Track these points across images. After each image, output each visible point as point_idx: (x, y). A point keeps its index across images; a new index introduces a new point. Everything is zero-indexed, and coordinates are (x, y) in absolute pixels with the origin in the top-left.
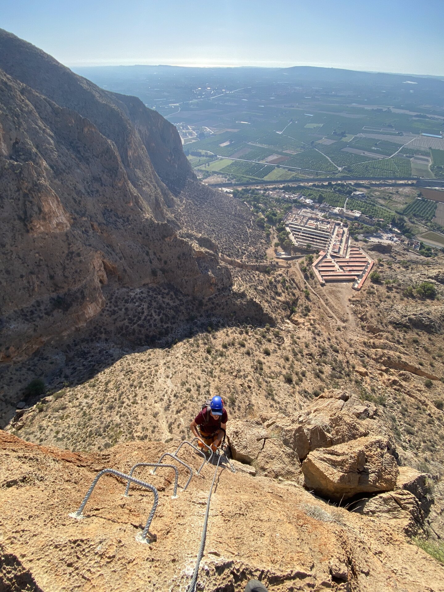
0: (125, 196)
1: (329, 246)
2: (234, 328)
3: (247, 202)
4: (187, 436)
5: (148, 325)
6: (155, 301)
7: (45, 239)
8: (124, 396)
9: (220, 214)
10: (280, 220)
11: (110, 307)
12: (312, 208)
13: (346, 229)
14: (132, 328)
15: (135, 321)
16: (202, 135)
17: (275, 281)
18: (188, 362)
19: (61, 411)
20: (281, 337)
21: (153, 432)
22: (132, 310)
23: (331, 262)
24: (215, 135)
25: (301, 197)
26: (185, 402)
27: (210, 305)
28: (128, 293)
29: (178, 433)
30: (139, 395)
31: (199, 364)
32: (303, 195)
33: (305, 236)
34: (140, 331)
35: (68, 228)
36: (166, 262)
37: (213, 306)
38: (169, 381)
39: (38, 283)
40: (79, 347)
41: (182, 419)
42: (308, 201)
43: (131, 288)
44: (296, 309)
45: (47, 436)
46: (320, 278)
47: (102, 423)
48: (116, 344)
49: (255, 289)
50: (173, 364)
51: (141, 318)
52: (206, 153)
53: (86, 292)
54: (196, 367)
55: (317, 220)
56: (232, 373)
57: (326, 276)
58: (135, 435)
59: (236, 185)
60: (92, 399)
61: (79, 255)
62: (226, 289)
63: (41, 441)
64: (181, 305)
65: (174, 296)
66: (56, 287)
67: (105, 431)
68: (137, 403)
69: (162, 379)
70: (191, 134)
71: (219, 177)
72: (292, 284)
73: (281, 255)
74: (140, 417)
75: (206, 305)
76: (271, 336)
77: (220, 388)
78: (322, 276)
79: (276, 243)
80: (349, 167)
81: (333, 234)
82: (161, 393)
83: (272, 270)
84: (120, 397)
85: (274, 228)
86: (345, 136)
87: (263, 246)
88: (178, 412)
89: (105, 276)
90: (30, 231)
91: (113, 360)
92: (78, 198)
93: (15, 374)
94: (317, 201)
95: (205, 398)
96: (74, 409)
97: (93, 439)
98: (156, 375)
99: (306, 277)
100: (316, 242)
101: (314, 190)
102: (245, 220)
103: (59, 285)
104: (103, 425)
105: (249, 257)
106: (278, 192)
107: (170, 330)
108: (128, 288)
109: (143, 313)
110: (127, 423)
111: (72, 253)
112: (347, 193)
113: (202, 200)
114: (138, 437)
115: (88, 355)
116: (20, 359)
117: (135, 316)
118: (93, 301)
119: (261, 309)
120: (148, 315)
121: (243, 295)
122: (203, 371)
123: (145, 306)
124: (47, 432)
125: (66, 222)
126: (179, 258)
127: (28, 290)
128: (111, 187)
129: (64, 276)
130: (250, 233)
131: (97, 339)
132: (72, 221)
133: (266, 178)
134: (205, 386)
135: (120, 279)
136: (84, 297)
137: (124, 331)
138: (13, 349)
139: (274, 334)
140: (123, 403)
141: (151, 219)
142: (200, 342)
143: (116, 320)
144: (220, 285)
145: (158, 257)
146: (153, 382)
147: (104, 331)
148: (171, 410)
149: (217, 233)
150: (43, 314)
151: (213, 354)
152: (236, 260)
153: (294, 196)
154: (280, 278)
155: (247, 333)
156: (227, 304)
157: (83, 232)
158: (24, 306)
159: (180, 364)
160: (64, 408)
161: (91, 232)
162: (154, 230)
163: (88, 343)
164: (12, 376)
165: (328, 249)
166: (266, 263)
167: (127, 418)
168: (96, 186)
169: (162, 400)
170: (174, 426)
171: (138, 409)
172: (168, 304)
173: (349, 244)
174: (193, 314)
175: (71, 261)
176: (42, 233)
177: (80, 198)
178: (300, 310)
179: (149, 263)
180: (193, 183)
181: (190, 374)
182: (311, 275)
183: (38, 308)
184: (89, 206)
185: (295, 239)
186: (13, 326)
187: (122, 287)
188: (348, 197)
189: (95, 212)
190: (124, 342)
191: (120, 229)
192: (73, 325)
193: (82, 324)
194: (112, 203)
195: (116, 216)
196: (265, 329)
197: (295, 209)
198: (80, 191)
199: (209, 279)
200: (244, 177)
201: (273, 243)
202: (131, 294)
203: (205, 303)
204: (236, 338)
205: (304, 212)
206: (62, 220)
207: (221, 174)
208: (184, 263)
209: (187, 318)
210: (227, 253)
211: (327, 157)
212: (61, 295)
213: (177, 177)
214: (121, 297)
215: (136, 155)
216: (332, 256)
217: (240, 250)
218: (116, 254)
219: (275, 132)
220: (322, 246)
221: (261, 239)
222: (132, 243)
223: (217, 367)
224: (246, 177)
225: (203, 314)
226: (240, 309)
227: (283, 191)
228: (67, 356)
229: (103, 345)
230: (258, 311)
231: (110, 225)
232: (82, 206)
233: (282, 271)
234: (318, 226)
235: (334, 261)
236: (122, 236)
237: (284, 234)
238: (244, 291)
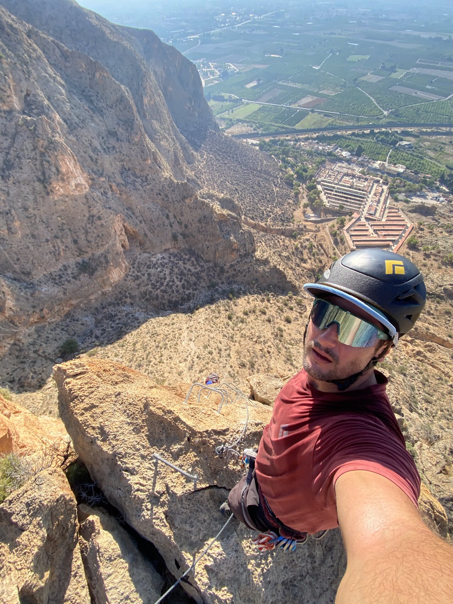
0: (143, 152)
1: (364, 207)
2: (255, 296)
3: (275, 155)
5: (170, 290)
6: (176, 267)
7: (65, 201)
8: (151, 356)
9: (245, 170)
10: (311, 176)
11: (133, 272)
12: (349, 161)
13: (385, 187)
14: (156, 293)
15: (158, 287)
17: (302, 246)
18: (209, 328)
20: (303, 306)
22: (154, 275)
23: (364, 225)
24: (241, 73)
25: (337, 149)
26: (208, 363)
27: (232, 272)
28: (149, 258)
30: (165, 355)
31: (220, 329)
32: (340, 146)
33: (338, 196)
34: (163, 296)
35: (87, 190)
36: (186, 226)
37: (234, 272)
38: (192, 344)
39: (63, 247)
40: (106, 310)
42: (345, 154)
43: (152, 253)
46: (351, 243)
48: (142, 308)
49: (280, 255)
50: (196, 328)
51: (163, 283)
52: (230, 97)
53: (110, 257)
54: (218, 332)
55: (354, 176)
56: (252, 339)
57: (358, 241)
59: (263, 135)
60: (122, 358)
61: (99, 218)
62: (249, 255)
64: (202, 271)
65: (195, 263)
66: (81, 252)
68: (163, 363)
69: (185, 342)
71: (244, 126)
72: (319, 250)
73: (309, 217)
74: (166, 375)
75: (228, 272)
76: (293, 304)
77: (240, 352)
78: (353, 241)
79: (305, 204)
80: (397, 110)
81: (370, 193)
82: (185, 355)
83: (299, 234)
84: (147, 356)
85: (304, 186)
86: (395, 72)
87: (290, 207)
88: (201, 371)
89: (127, 240)
90: (51, 193)
91: (139, 323)
92: (95, 156)
93: (50, 334)
94: (355, 153)
95: (226, 360)
98: (180, 338)
99: (336, 243)
100: (350, 202)
101: (353, 140)
102: (272, 176)
103: (83, 250)
105: (274, 220)
106: (311, 143)
107: (192, 296)
108: (149, 253)
109: (165, 279)
111: (93, 216)
112: (391, 144)
113: (224, 154)
115: (116, 318)
116: (53, 320)
117: (157, 282)
118: (117, 266)
119: (285, 276)
120: (170, 281)
121: (266, 262)
122: (224, 336)
123: (167, 271)
126: (200, 221)
127: (55, 255)
128: (128, 143)
129: (87, 240)
130: (277, 192)
131: (123, 303)
132: (90, 181)
133: (298, 127)
134: (226, 350)
136: (107, 262)
137: (148, 296)
138: (47, 310)
139: (296, 303)
140: (150, 362)
141: (170, 178)
142: (222, 308)
143: (139, 285)
145: (178, 220)
146: (177, 344)
147: (128, 296)
148: (194, 370)
149: (240, 193)
150: (71, 278)
151: (234, 320)
152: (260, 223)
153: (328, 148)
154: (307, 243)
155: (269, 301)
156: (249, 271)
157: (102, 194)
158: (52, 270)
159: (202, 328)
161: (110, 193)
162: (173, 191)
163: (114, 306)
164: (47, 335)
165: (363, 210)
166: (292, 226)
168: (112, 142)
169: (185, 360)
171: (164, 367)
172: (189, 270)
173: (388, 205)
174: (214, 281)
175: (92, 225)
176: (62, 195)
177: (96, 156)
179: (169, 227)
180: (215, 134)
181: (212, 339)
182: (342, 240)
183: (65, 272)
184: (107, 165)
185: (327, 198)
186: (44, 289)
187: (144, 252)
188: (391, 148)
189: (113, 171)
190: (148, 307)
191: (139, 189)
192: (100, 289)
193: (108, 289)
194: (130, 160)
195: (135, 175)
196: (287, 297)
197: (329, 163)
198: (96, 148)
199: (231, 244)
200: (272, 125)
201: (302, 205)
202: (153, 259)
203: (226, 270)
204: (257, 305)
205: (339, 167)
206: (80, 181)
207: (246, 122)
208: (205, 227)
209: (208, 284)
210: (251, 216)
211: (371, 98)
212: (86, 259)
213: (198, 127)
214: (144, 263)
215: (152, 102)
216: (367, 219)
217: (265, 212)
218: (136, 218)
219: (311, 67)
220: (356, 207)
221: (289, 199)
222: (151, 205)
223: (238, 332)
224: (274, 126)
225: (225, 281)
226: (263, 276)
227: (316, 141)
228: (96, 318)
229: (129, 309)
230: (281, 279)
231: (129, 186)
232: (99, 165)
233: (310, 235)
234: (353, 183)
235: (369, 224)
236: (142, 197)
237: (315, 194)
238: (268, 257)
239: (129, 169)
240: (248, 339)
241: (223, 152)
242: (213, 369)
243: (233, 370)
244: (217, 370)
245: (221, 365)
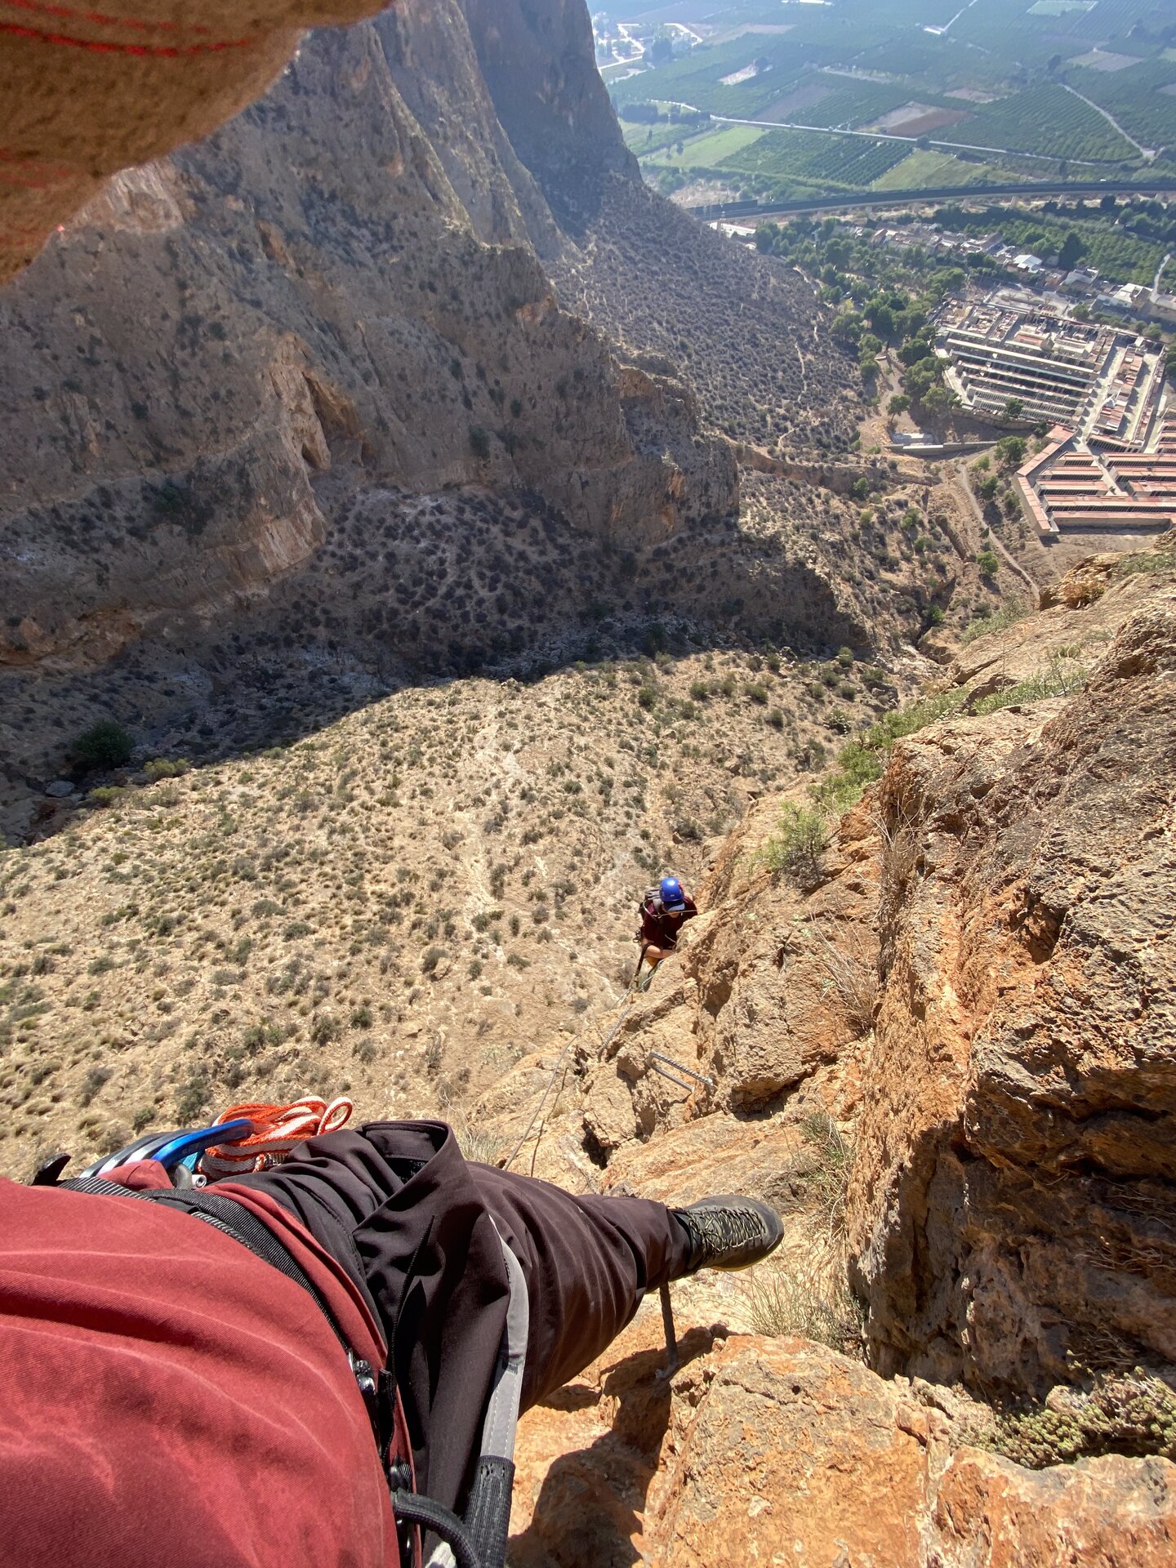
0: (377, 130)
1: (1086, 413)
2: (731, 653)
3: (805, 266)
4: (552, 912)
5: (458, 612)
6: (481, 543)
7: (95, 254)
8: (358, 780)
9: (711, 296)
10: (919, 321)
11: (341, 545)
12: (1036, 284)
13: (1152, 360)
14: (410, 617)
15: (417, 598)
16: (662, 50)
17: (883, 522)
18: (575, 720)
19: (158, 808)
20: (887, 689)
21: (435, 887)
22: (407, 561)
23: (1087, 464)
24: (708, 48)
25: (998, 248)
26: (558, 816)
27: (658, 575)
28: (395, 504)
29: (523, 899)
30: (407, 783)
31: (612, 727)
32: (1007, 242)
33: (1002, 378)
34: (434, 630)
35: (174, 224)
36: (517, 409)
37: (667, 576)
38: (509, 759)
39: (98, 427)
40: (248, 656)
41: (540, 862)
42: (1022, 260)
43: (405, 491)
44: (944, 615)
45: (84, 865)
47: (264, 843)
48: (361, 660)
49: (814, 537)
50: (528, 717)
51: (435, 589)
52: (674, 109)
53: (256, 475)
54: (602, 733)
55: (1052, 325)
56: (720, 760)
57: (1066, 509)
58: (368, 888)
59: (768, 208)
60: (261, 786)
61: (218, 332)
62: (716, 520)
63: (61, 875)
64: (563, 564)
65: (542, 534)
66: (161, 453)
67: (267, 867)
68: (396, 805)
69: (488, 751)
70: (625, 50)
71: (714, 188)
72: (937, 537)
73: (909, 441)
74: (397, 842)
75: (646, 573)
76: (854, 681)
77: (681, 796)
78: (1050, 510)
79: (894, 400)
81: (1104, 374)
82: (479, 787)
83: (875, 489)
84: (345, 781)
85: (893, 352)
87: (847, 409)
88: (530, 838)
89: (320, 436)
91: (347, 700)
93: (45, 703)
94: (1054, 260)
95: (628, 815)
96: (201, 807)
97: (222, 885)
98: (470, 740)
99: (992, 516)
100: (1042, 397)
101: (1050, 224)
102: (794, 321)
103: (167, 441)
104: (268, 850)
105: (799, 440)
106: (917, 233)
107: (527, 639)
108: (396, 489)
109: (442, 575)
110: (349, 854)
111: (194, 321)
112: (1166, 239)
113: (651, 246)
114: (380, 896)
115: (279, 682)
116: (67, 665)
117: (417, 582)
118: (283, 513)
119: (830, 599)
120: (458, 584)
121: (771, 547)
122: (625, 746)
123: (450, 553)
124: (88, 855)
125: (162, 195)
126: (561, 391)
127: (69, 449)
128: (328, 99)
129: (177, 407)
130: (809, 364)
131: (304, 641)
132: (190, 203)
133: (876, 186)
134: (627, 785)
135: (369, 457)
136: (248, 493)
137: (385, 626)
138: (35, 627)
139: (864, 680)
140: (351, 799)
141: (467, 233)
142: (620, 675)
143: (357, 586)
144: (696, 505)
145: (493, 385)
146: (457, 754)
147: (322, 618)
148: (505, 833)
149: (695, 357)
150: (123, 533)
151: (660, 710)
152: (754, 447)
153: (971, 245)
154: (899, 513)
155: (774, 668)
156: (715, 574)
157: (231, 255)
158: (61, 499)
159: (549, 721)
160: (169, 804)
161: (261, 260)
162: (478, 278)
163: (276, 648)
164: (32, 705)
165: (1083, 422)
166: (852, 463)
167: (354, 839)
169: (478, 802)
170: (514, 879)
171: (401, 820)
172: (522, 556)
173: (1161, 408)
174: (601, 597)
175: (194, 354)
176: (85, 229)
178: (955, 619)
179: (460, 405)
180: (626, 183)
181: (580, 749)
182: (1011, 506)
183: (106, 513)
184: (252, 161)
185: (964, 385)
186: (27, 555)
187: (376, 486)
188: (1169, 251)
189: (273, 185)
190: (386, 658)
191: (361, 264)
192: (228, 588)
193: (257, 590)
194: (335, 164)
195: (350, 215)
196: (834, 663)
197: (974, 289)
199: (661, 477)
200: (799, 184)
201: (886, 399)
202: (407, 510)
203: (641, 566)
204: (737, 677)
205: (1003, 298)
206: (150, 187)
207: (719, 175)
208: (579, 409)
209: (582, 608)
210: (726, 424)
211: (1103, 112)
212: (178, 478)
214: (375, 518)
215: (425, 19)
216: (1094, 445)
217: (768, 418)
218: (353, 362)
219: (921, 29)
220: (1061, 411)
221: (845, 387)
222: (403, 324)
223: (671, 742)
224: (804, 184)
225: (635, 602)
226: (759, 594)
227: (935, 226)
228: (214, 679)
229: (325, 660)
230: (816, 605)
231: (329, 247)
232: (223, 154)
233: (908, 491)
234: (1052, 344)
235: (1101, 461)
236: (371, 293)
237: (927, 370)
238: (777, 535)
239: (333, 197)
240: (705, 761)
241: (648, 240)
242: (575, 835)
243: (653, 847)
244: (591, 839)
245: (606, 827)
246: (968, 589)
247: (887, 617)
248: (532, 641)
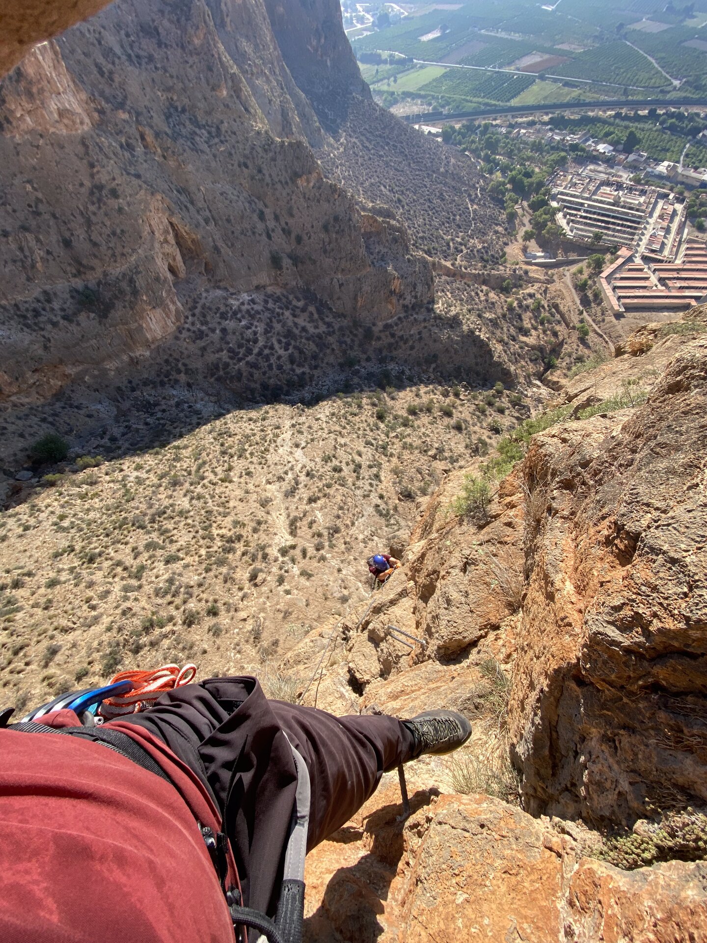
0: (210, 69)
1: (640, 240)
2: (431, 387)
3: (472, 151)
4: (327, 544)
5: (266, 364)
6: (279, 321)
7: (38, 147)
8: (207, 467)
9: (415, 170)
10: (540, 184)
11: (193, 324)
12: (610, 162)
13: (679, 207)
14: (236, 367)
15: (240, 355)
16: (383, 20)
17: (520, 306)
18: (338, 428)
19: (85, 486)
20: (524, 407)
21: (255, 530)
22: (234, 333)
23: (641, 270)
24: (412, 18)
25: (587, 140)
26: (329, 486)
27: (387, 340)
28: (226, 299)
29: (309, 537)
30: (237, 468)
31: (360, 432)
32: (592, 136)
33: (590, 219)
34: (252, 375)
35: (86, 128)
37: (392, 340)
38: (299, 453)
39: (42, 253)
40: (138, 393)
41: (319, 514)
42: (602, 148)
43: (231, 290)
44: (558, 362)
45: (40, 522)
46: (614, 302)
47: (151, 506)
48: (207, 394)
49: (480, 316)
50: (310, 427)
51: (251, 350)
52: (391, 56)
53: (140, 282)
54: (355, 436)
55: (619, 186)
56: (425, 451)
57: (629, 297)
58: (215, 532)
59: (449, 116)
60: (148, 472)
61: (114, 194)
62: (421, 306)
63: (27, 528)
64: (329, 334)
65: (316, 316)
66: (81, 269)
67: (153, 521)
68: (231, 482)
69: (286, 448)
70: (361, 20)
71: (416, 104)
72: (553, 315)
73: (535, 257)
74: (232, 504)
76: (505, 402)
77: (402, 473)
78: (619, 298)
79: (526, 232)
80: (698, 78)
81: (651, 216)
82: (280, 470)
83: (515, 286)
84: (199, 468)
85: (525, 204)
86: (693, 17)
87: (498, 238)
88: (312, 500)
89: (179, 258)
90: (5, 125)
91: (199, 418)
92: (107, 67)
94: (621, 147)
95: (371, 485)
96: (112, 485)
97: (125, 532)
98: (275, 441)
99: (585, 302)
100: (614, 230)
101: (618, 126)
102: (466, 185)
103: (84, 262)
104: (153, 511)
105: (469, 257)
106: (539, 131)
107: (308, 380)
108: (226, 289)
109: (256, 341)
110: (203, 512)
111: (100, 187)
112: (687, 135)
113: (379, 139)
114: (222, 536)
115: (157, 408)
117: (240, 346)
118: (157, 304)
119: (490, 353)
120: (265, 347)
121: (454, 322)
122: (368, 443)
123: (260, 328)
124: (43, 516)
125: (79, 110)
126: (326, 228)
127: (24, 267)
128: (179, 50)
129: (91, 240)
130: (475, 211)
131: (172, 382)
132: (96, 115)
133: (514, 102)
134: (370, 467)
135: (209, 270)
136: (135, 293)
137: (221, 373)
138: (6, 377)
139: (510, 402)
140: (203, 478)
141: (266, 132)
142: (365, 401)
143: (204, 349)
144: (409, 297)
145: (284, 225)
146: (267, 450)
147: (183, 368)
148: (297, 497)
149: (406, 207)
150: (59, 318)
151: (389, 422)
152: (443, 262)
153: (571, 139)
154: (530, 301)
155: (457, 395)
156: (421, 339)
157: (122, 146)
158: (19, 298)
159: (322, 429)
160: (92, 484)
161: (140, 150)
162: (274, 159)
163: (155, 387)
165: (638, 245)
166: (501, 271)
167: (206, 503)
168: (148, 45)
169: (280, 479)
170: (303, 524)
171: (234, 491)
172: (304, 329)
173: (685, 236)
174: (352, 354)
175: (100, 208)
176: (31, 132)
177: (110, 66)
178: (564, 364)
179: (264, 237)
180: (363, 101)
181: (341, 445)
182: (596, 296)
183: (47, 306)
184: (133, 88)
185: (568, 223)
187: (214, 288)
188: (689, 142)
189: (147, 103)
190: (222, 393)
191: (202, 152)
192: (124, 351)
193: (142, 352)
194: (184, 90)
195: (194, 122)
196: (492, 392)
197: (573, 165)
198: (111, 49)
199: (387, 281)
200: (467, 101)
201: (521, 233)
202: (233, 302)
203: (376, 334)
204: (435, 401)
205: (591, 170)
206: (70, 105)
207: (419, 96)
208: (337, 239)
209: (341, 360)
210: (426, 248)
211: (649, 58)
212: (92, 284)
213: (331, 88)
214: (214, 307)
216: (645, 259)
217: (451, 244)
218: (198, 212)
219: (539, 7)
220: (626, 239)
221: (497, 225)
222: (228, 188)
223: (396, 441)
224: (471, 102)
225: (373, 356)
226: (447, 350)
227: (549, 127)
228: (118, 407)
229: (185, 394)
230: (481, 357)
231: (181, 141)
232: (116, 84)
233: (535, 287)
234: (620, 198)
235: (649, 268)
236: (208, 169)
237: (546, 214)
238: (457, 315)
239: (184, 111)
240: (416, 452)
241: (377, 136)
242: (339, 498)
243: (386, 503)
244: (349, 500)
245: (358, 492)
246: (571, 346)
247: (523, 363)
248: (311, 381)
